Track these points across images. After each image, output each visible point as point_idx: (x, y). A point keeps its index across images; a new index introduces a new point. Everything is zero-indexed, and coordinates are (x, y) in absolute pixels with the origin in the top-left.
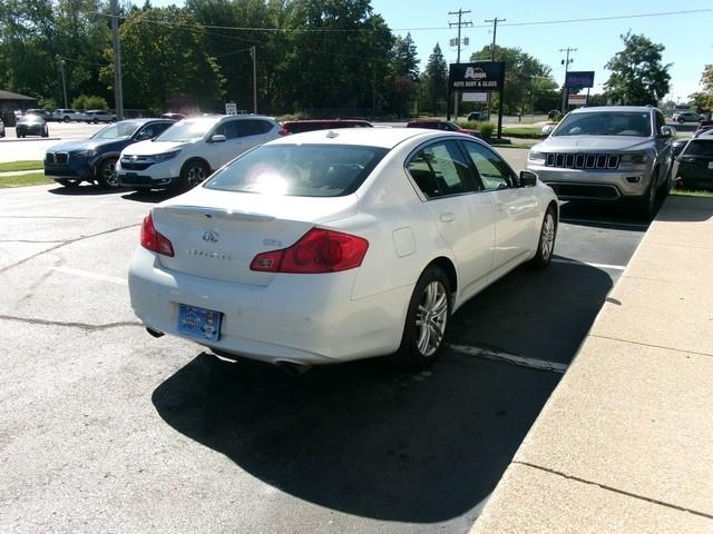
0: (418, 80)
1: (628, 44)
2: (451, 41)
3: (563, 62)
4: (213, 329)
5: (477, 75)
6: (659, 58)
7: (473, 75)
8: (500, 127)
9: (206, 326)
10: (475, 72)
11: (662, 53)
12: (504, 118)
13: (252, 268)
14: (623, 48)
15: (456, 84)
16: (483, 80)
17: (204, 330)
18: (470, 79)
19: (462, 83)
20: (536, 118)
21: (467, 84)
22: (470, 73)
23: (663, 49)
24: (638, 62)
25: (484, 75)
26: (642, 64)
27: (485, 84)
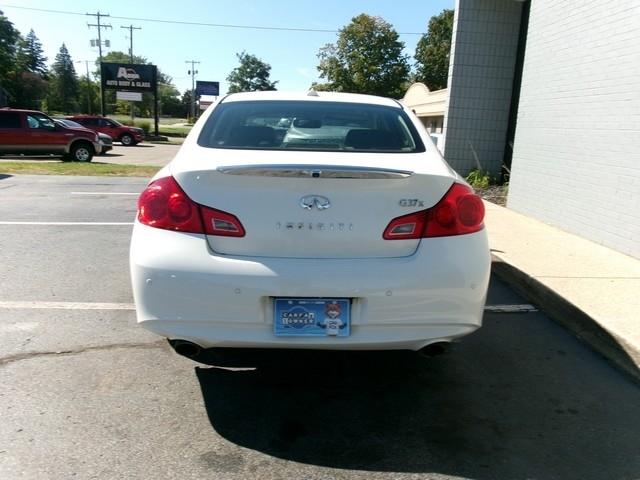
0: (46, 78)
1: (243, 62)
2: (92, 41)
3: (189, 73)
4: (339, 322)
5: (130, 76)
6: (268, 75)
7: (126, 76)
8: (156, 126)
9: (327, 321)
10: (128, 72)
11: (270, 72)
12: (161, 120)
13: (386, 236)
14: (240, 65)
15: (109, 83)
16: (136, 81)
17: (324, 327)
18: (123, 79)
19: (115, 83)
20: (173, 120)
21: (121, 83)
22: (122, 72)
23: (270, 68)
24: (252, 78)
25: (137, 76)
26: (255, 79)
27: (139, 85)
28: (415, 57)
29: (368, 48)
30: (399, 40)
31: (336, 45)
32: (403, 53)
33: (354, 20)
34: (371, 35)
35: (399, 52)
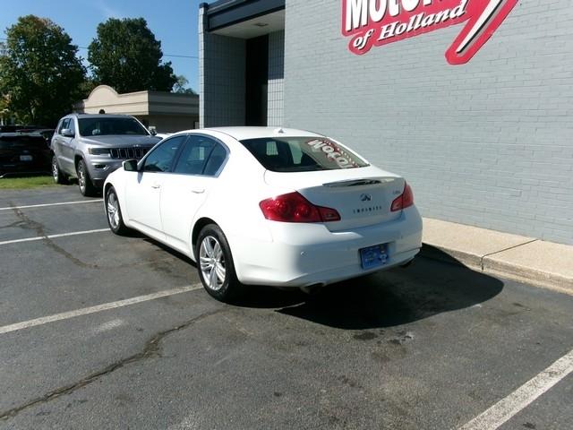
9: (381, 256)
13: (392, 210)
17: (380, 259)
28: (89, 60)
29: (41, 48)
30: (72, 43)
31: (6, 44)
32: (77, 56)
33: (21, 20)
34: (42, 37)
35: (73, 54)
